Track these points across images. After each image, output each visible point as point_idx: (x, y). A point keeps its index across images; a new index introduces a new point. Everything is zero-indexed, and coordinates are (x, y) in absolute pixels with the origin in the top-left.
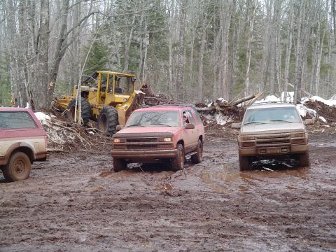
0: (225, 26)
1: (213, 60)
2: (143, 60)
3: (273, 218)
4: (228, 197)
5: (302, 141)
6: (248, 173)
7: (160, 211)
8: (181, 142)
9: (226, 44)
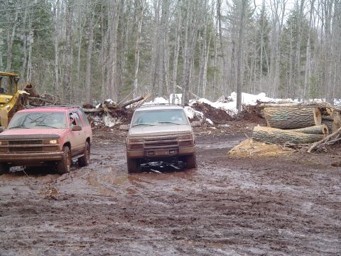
0: (113, 26)
1: (101, 60)
2: (27, 59)
3: (160, 220)
4: (115, 200)
5: (189, 143)
6: (136, 176)
7: (44, 216)
8: (68, 144)
9: (114, 45)
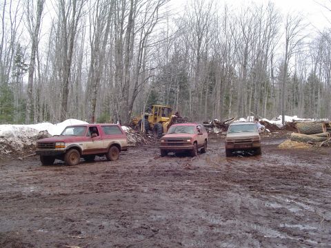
0: (218, 82)
1: (212, 99)
2: (176, 100)
3: (243, 181)
4: (220, 170)
5: (258, 142)
6: (230, 158)
7: (185, 177)
8: (196, 142)
9: (219, 92)
